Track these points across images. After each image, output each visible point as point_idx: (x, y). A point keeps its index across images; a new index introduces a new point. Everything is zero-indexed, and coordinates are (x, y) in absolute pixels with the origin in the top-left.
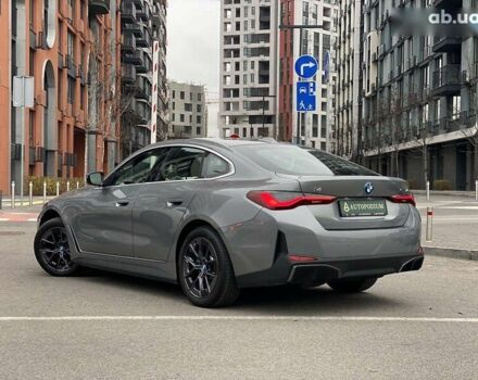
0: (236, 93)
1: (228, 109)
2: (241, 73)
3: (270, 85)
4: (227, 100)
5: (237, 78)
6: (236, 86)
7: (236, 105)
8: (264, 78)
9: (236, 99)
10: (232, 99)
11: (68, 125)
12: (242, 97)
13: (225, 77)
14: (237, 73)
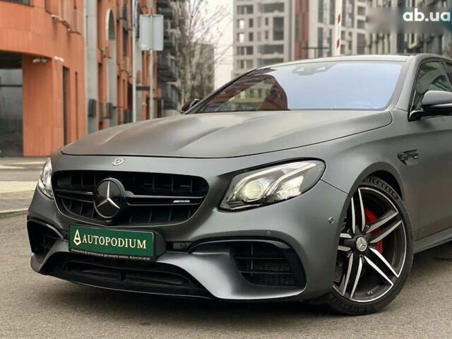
0: (250, 50)
1: (242, 67)
2: (255, 30)
3: (285, 42)
4: (241, 57)
5: (251, 36)
6: (250, 44)
7: (250, 62)
8: (279, 35)
9: (249, 57)
10: (246, 57)
11: (124, 81)
12: (256, 55)
13: (238, 34)
14: (252, 30)
